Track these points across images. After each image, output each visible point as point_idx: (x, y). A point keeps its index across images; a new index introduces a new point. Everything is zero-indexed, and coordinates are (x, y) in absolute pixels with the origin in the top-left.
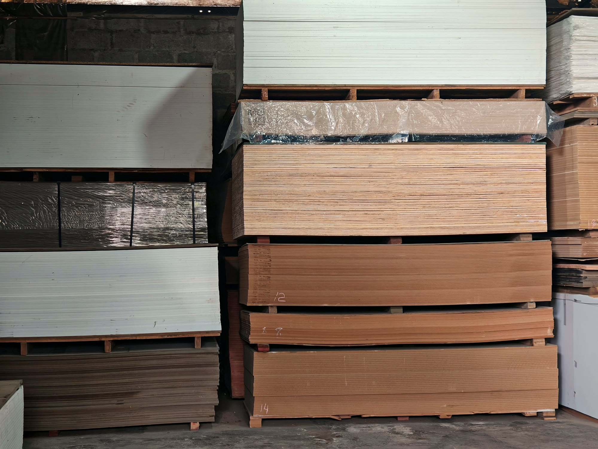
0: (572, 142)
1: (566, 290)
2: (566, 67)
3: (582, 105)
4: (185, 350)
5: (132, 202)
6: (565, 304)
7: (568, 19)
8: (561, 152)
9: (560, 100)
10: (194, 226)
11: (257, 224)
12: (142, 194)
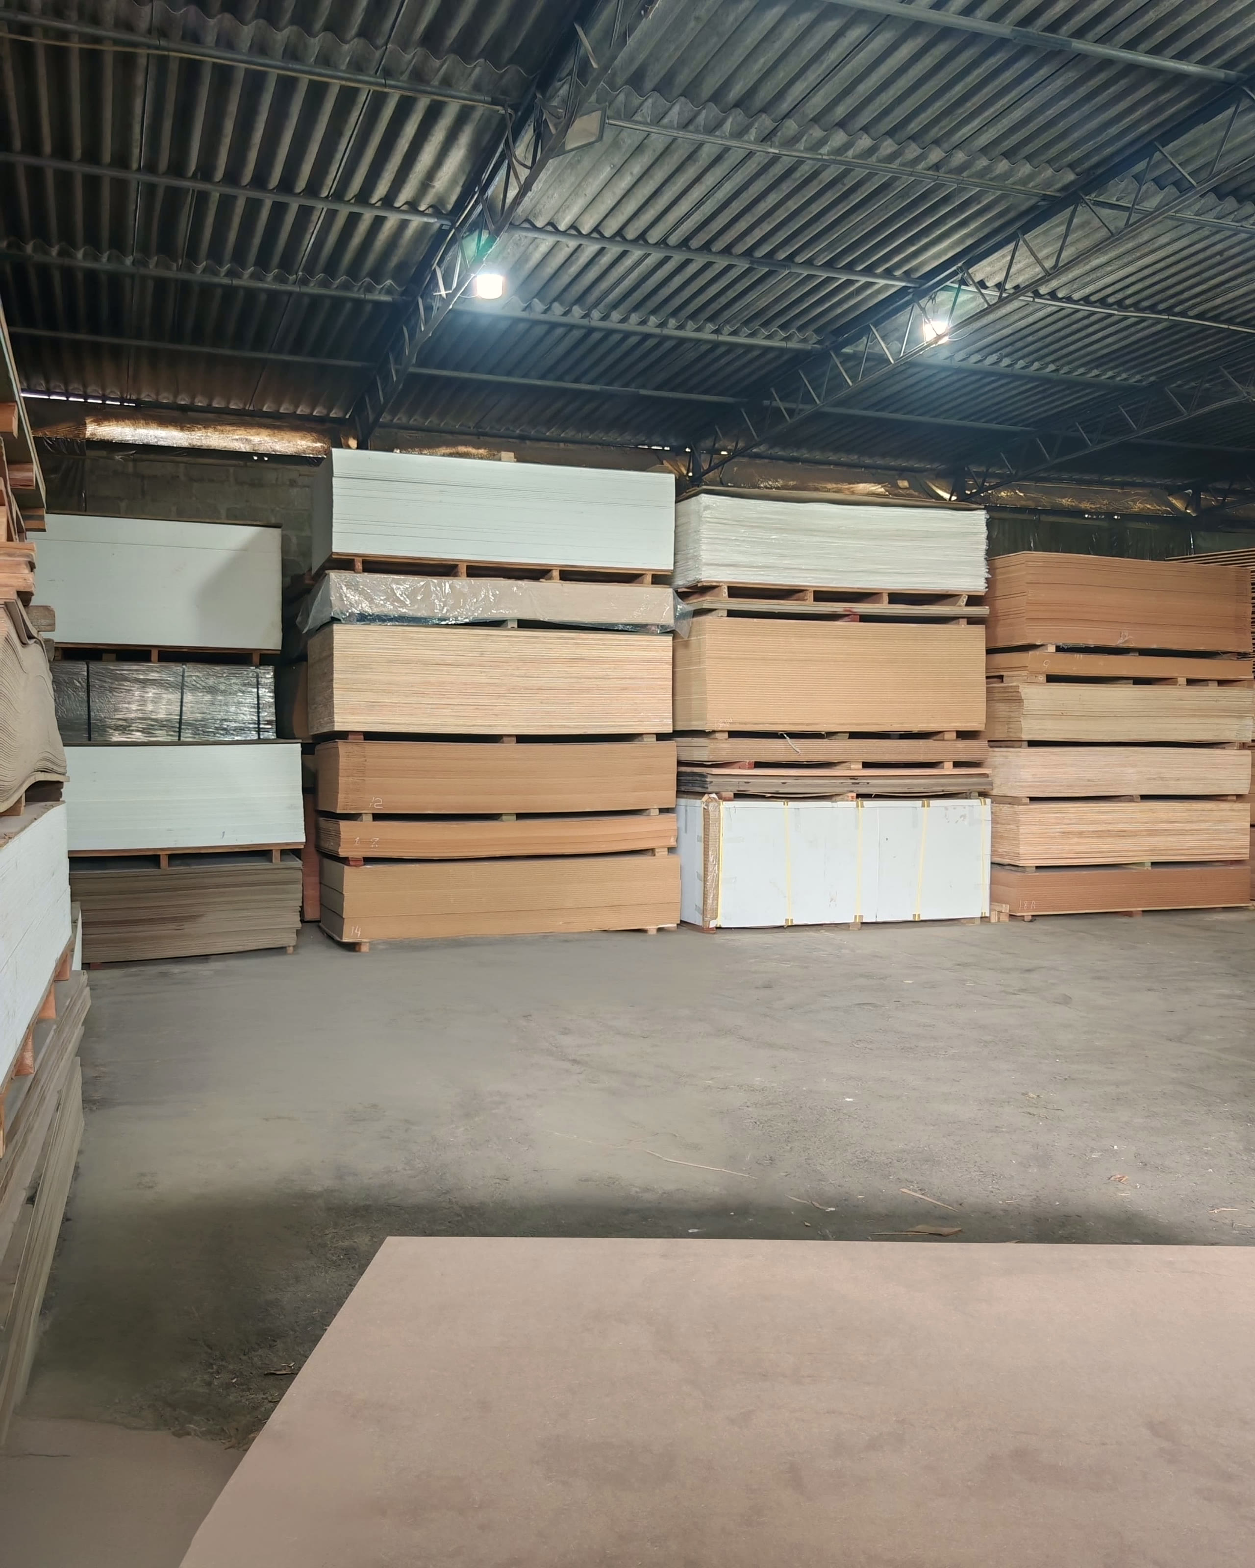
0: (700, 635)
1: (685, 796)
2: (694, 552)
3: (709, 593)
4: (260, 865)
5: (182, 687)
6: (686, 811)
7: (698, 497)
8: (686, 645)
9: (686, 588)
10: (258, 717)
11: (351, 718)
12: (194, 678)
